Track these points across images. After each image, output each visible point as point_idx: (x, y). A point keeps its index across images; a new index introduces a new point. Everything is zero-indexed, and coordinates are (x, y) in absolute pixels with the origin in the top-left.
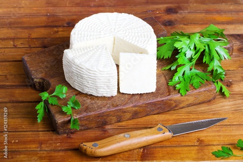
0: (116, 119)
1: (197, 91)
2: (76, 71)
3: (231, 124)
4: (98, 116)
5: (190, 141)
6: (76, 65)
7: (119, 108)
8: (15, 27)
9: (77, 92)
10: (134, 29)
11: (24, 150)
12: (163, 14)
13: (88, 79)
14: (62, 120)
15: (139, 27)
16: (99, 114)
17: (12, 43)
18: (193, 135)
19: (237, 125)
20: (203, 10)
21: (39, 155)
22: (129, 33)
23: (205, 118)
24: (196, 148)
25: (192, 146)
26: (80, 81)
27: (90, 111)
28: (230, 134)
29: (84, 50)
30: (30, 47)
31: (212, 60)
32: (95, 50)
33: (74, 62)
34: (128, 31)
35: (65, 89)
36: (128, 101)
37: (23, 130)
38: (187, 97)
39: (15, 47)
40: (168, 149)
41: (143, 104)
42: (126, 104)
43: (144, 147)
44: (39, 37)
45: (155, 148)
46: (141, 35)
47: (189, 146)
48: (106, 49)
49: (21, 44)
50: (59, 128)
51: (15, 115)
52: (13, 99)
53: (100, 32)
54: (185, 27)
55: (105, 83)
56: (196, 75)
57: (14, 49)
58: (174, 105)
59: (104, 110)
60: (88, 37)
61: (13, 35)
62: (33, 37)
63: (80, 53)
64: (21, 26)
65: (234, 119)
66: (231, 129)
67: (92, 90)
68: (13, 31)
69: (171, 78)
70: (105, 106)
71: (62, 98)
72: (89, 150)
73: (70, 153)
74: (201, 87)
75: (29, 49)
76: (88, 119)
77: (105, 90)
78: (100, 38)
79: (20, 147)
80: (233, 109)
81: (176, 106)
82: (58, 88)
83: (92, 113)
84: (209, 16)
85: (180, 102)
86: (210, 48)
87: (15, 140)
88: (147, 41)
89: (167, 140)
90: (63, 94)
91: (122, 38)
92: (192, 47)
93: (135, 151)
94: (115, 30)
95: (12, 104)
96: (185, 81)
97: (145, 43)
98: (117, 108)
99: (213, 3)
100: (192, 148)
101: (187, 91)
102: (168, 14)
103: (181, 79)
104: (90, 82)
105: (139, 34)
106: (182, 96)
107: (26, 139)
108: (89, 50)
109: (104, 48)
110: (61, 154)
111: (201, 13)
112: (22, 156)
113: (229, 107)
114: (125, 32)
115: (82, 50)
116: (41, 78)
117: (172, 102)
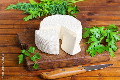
0: (58, 66)
1: (100, 55)
2: (40, 41)
3: (116, 67)
4: (49, 63)
5: (95, 74)
6: (40, 38)
7: (59, 60)
8: (14, 19)
9: (40, 51)
10: (72, 23)
11: (13, 75)
12: (86, 15)
13: (45, 45)
14: (30, 64)
15: (74, 22)
16: (49, 62)
17: (12, 26)
18: (97, 71)
19: (119, 67)
20: (106, 14)
21: (20, 78)
22: (69, 24)
23: (103, 64)
24: (98, 77)
25: (96, 76)
26: (42, 46)
27: (44, 61)
28: (115, 71)
29: (45, 31)
30: (21, 29)
31: (110, 41)
32: (51, 31)
33: (39, 36)
34: (68, 23)
35: (34, 49)
36: (64, 57)
37: (14, 66)
38: (94, 58)
39: (14, 28)
40: (84, 77)
41: (71, 59)
42: (63, 59)
43: (72, 76)
44: (26, 24)
45: (77, 76)
46: (75, 26)
47: (94, 76)
48: (56, 31)
49: (17, 27)
50: (29, 68)
51: (11, 59)
52: (11, 52)
53: (55, 23)
54: (97, 21)
55: (54, 48)
56: (101, 47)
57: (13, 29)
58: (88, 61)
59: (52, 60)
60: (48, 25)
61: (13, 23)
62: (23, 24)
63: (43, 32)
64: (17, 19)
65: (118, 64)
66: (116, 69)
67: (47, 51)
68: (13, 21)
69: (88, 48)
70: (52, 59)
71: (32, 53)
72: (44, 76)
73: (35, 77)
74: (102, 53)
75: (20, 29)
76: (43, 64)
77: (53, 51)
78: (54, 26)
79: (12, 74)
80: (117, 60)
81: (89, 62)
82: (30, 48)
83: (46, 62)
84: (109, 17)
85: (91, 60)
86: (110, 35)
87: (9, 70)
88: (77, 29)
89: (84, 73)
90: (33, 51)
91: (65, 26)
92: (99, 33)
93: (67, 78)
94: (62, 22)
95: (9, 54)
96: (94, 50)
97: (76, 30)
98: (58, 60)
99: (111, 11)
100: (96, 77)
101: (95, 55)
102: (89, 15)
103: (93, 49)
104: (46, 46)
105: (74, 25)
106: (92, 57)
107: (15, 70)
108: (47, 31)
109: (55, 31)
110: (31, 78)
111: (105, 15)
112: (12, 78)
113: (116, 59)
114: (67, 24)
115: (44, 31)
116: (24, 44)
117: (87, 60)
